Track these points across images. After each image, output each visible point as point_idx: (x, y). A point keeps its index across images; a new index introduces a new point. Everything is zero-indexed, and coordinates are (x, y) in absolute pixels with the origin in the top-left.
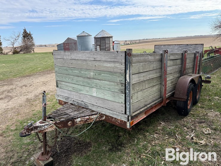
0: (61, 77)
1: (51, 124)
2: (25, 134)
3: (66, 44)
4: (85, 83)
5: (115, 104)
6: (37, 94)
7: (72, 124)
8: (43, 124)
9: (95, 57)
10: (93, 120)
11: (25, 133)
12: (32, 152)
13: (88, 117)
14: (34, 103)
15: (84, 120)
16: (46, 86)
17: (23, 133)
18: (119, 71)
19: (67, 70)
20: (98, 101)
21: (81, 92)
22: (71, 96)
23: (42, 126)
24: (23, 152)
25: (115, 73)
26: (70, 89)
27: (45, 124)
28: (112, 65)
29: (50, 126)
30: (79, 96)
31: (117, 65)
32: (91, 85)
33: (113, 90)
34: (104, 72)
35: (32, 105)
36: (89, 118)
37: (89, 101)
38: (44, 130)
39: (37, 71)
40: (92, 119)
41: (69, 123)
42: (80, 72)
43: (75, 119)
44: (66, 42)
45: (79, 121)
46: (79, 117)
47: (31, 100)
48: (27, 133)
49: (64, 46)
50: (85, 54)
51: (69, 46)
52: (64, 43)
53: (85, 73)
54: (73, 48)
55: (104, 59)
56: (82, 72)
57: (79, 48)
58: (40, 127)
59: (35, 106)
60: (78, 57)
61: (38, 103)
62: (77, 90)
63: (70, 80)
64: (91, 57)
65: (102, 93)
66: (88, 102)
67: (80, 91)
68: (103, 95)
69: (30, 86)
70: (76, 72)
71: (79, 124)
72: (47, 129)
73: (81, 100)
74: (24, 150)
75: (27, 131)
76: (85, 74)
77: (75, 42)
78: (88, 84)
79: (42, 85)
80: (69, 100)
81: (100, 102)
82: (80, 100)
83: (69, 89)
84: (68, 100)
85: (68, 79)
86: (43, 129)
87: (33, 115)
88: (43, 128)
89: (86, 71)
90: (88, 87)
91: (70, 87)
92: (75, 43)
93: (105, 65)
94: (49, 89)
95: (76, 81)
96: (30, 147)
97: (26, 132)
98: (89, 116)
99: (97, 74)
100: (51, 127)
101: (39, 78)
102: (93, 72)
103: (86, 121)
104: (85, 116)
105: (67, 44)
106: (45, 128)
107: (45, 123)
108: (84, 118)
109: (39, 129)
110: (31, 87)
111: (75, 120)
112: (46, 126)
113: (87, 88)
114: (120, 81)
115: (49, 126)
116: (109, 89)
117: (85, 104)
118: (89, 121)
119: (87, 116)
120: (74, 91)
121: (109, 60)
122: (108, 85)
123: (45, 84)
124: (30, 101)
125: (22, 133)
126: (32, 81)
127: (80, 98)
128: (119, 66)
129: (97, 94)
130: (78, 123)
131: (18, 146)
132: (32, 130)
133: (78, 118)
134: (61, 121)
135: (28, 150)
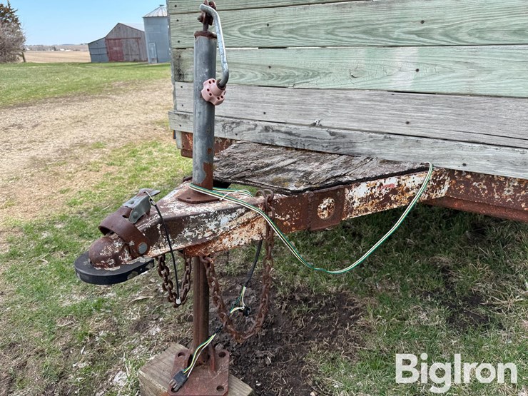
1: (247, 210)
2: (118, 263)
3: (112, 41)
4: (342, 33)
6: (63, 145)
7: (332, 211)
8: (211, 208)
10: (410, 199)
11: (115, 257)
12: (108, 345)
13: (393, 181)
14: (61, 169)
15: (380, 194)
16: (85, 126)
17: (105, 258)
20: (418, 110)
21: (314, 82)
23: (208, 215)
24: (67, 347)
26: (249, 77)
27: (218, 206)
29: (244, 218)
30: (298, 103)
32: (386, 34)
35: (56, 174)
36: (399, 185)
37: (360, 120)
38: (216, 238)
39: (48, 96)
40: (408, 190)
41: (322, 206)
43: (349, 184)
44: (113, 37)
45: (362, 199)
46: (364, 180)
47: (49, 160)
48: (126, 258)
49: (109, 48)
51: (120, 45)
52: (107, 39)
54: (133, 53)
57: (150, 51)
58: (197, 221)
59: (69, 178)
61: (75, 169)
62: (288, 77)
63: (250, 31)
66: (353, 125)
67: (307, 76)
68: (468, 72)
69: (36, 126)
71: (360, 212)
72: (228, 233)
73: (311, 122)
74: (68, 337)
75: (126, 245)
77: (139, 36)
78: (365, 32)
79: (73, 125)
80: (243, 127)
82: (301, 121)
83: (243, 80)
84: (236, 130)
85: (239, 30)
86: (207, 234)
87: (70, 205)
88: (212, 226)
90: (363, 50)
91: (251, 66)
92: (137, 37)
94: (99, 134)
95: (292, 31)
96: (93, 324)
97: (122, 251)
98: (399, 174)
100: (249, 221)
101: (59, 109)
103: (387, 198)
104: (384, 177)
105: (115, 39)
106: (218, 226)
107: (218, 200)
108: (381, 184)
109: (187, 233)
110: (36, 129)
111: (349, 194)
112: (224, 219)
113: (357, 57)
115: (241, 220)
117: (332, 134)
118: (396, 201)
119: (392, 175)
120: (270, 83)
123: (81, 121)
124: (46, 165)
125: (96, 261)
126: (37, 115)
127: (307, 113)
129: (420, 74)
130: (355, 205)
131: (37, 322)
132: (151, 237)
133: (358, 182)
134: (294, 192)
135: (88, 338)
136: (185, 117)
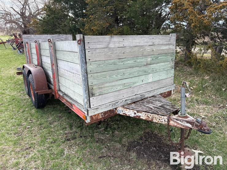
0: (101, 78)
4: (140, 73)
5: (167, 80)
9: (154, 41)
18: (172, 51)
19: (114, 64)
20: (153, 85)
22: (119, 97)
25: (169, 53)
26: (119, 88)
28: (167, 47)
30: (132, 91)
31: (171, 47)
32: (148, 72)
33: (166, 69)
34: (161, 55)
42: (135, 61)
50: (143, 38)
53: (141, 60)
55: (161, 43)
56: (138, 61)
60: (134, 44)
62: (129, 85)
63: (119, 76)
64: (149, 42)
65: (158, 76)
66: (144, 92)
67: (134, 84)
70: (130, 62)
73: (135, 94)
76: (142, 62)
78: (144, 72)
81: (156, 84)
82: (132, 95)
83: (117, 89)
84: (117, 104)
85: (116, 76)
89: (142, 58)
90: (144, 76)
91: (119, 85)
93: (162, 48)
95: (130, 74)
99: (154, 59)
102: (151, 57)
113: (143, 78)
114: (171, 59)
116: (164, 69)
117: (141, 95)
120: (125, 88)
121: (166, 43)
122: (163, 66)
127: (133, 93)
128: (171, 48)
129: (153, 78)
136: (97, 108)
